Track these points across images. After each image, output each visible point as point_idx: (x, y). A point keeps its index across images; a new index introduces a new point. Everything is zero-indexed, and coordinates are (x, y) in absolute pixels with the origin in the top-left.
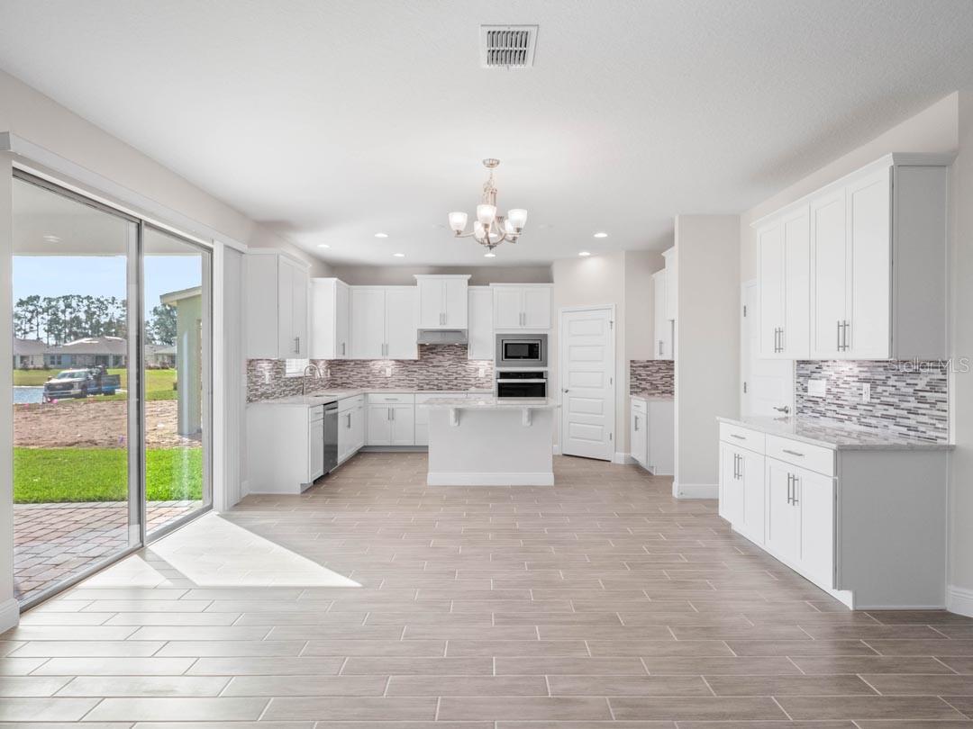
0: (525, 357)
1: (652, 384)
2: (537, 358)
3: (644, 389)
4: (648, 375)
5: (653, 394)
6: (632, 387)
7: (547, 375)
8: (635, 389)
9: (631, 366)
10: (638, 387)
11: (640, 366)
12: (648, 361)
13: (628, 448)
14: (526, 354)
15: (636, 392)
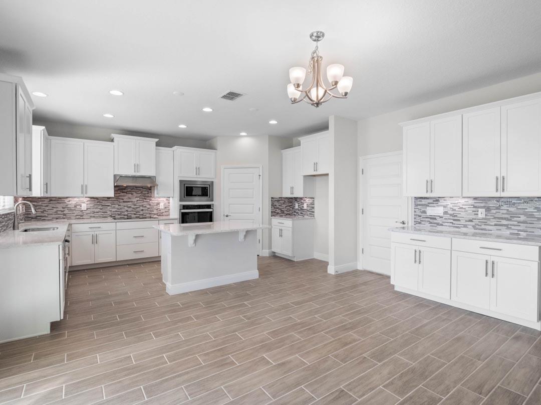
0: (199, 196)
1: (281, 210)
2: (207, 196)
3: (278, 213)
4: (279, 205)
5: (282, 216)
6: (272, 212)
7: (213, 206)
8: (274, 214)
9: (272, 201)
10: (275, 213)
11: (276, 201)
12: (280, 198)
13: (270, 247)
14: (200, 193)
15: (274, 215)
